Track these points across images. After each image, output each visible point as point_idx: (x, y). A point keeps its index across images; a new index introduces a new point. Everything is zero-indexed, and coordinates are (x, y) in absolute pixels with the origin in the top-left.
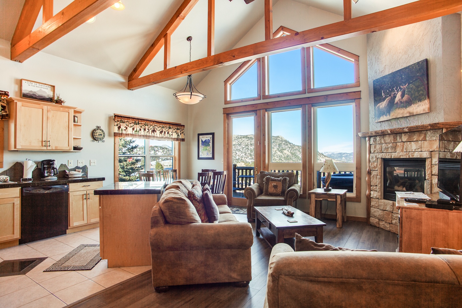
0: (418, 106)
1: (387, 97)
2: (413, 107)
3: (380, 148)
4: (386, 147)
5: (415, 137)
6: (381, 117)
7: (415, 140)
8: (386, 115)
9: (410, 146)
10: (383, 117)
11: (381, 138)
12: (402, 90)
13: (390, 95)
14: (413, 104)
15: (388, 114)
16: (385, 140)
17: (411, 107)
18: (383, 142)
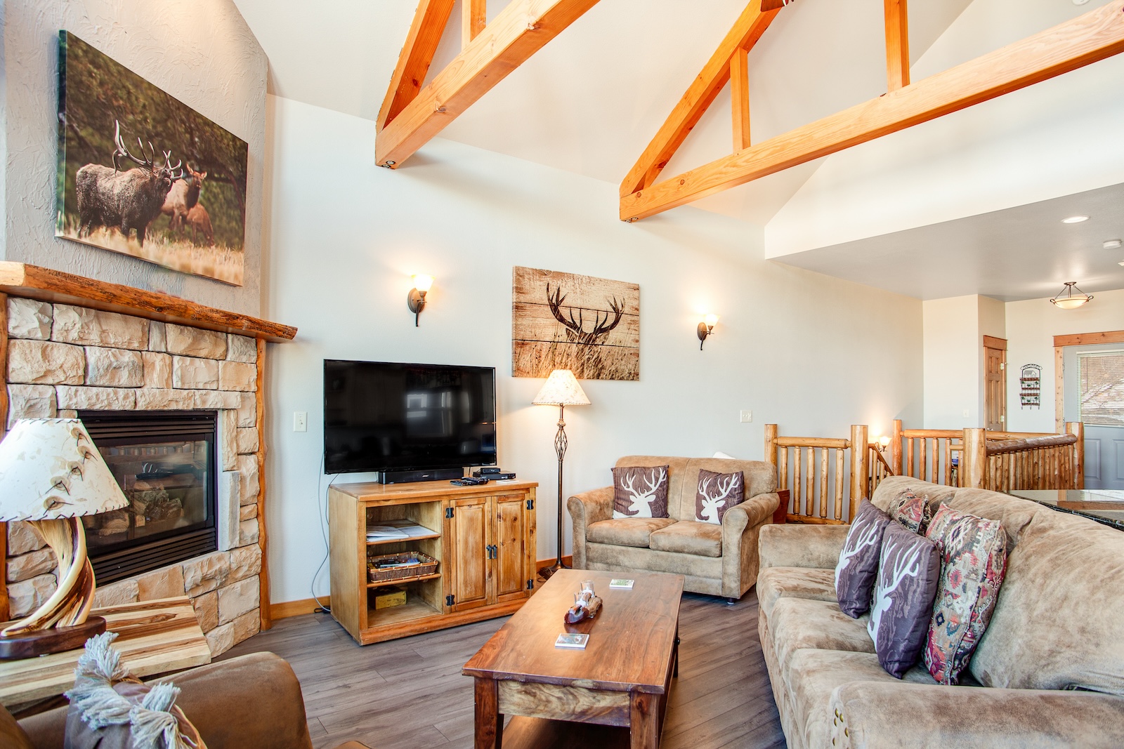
0: (225, 260)
1: (138, 165)
2: (215, 252)
3: (78, 364)
4: (110, 365)
5: (203, 345)
6: (102, 230)
7: (203, 353)
8: (126, 233)
9: (192, 369)
10: (113, 233)
11: (91, 321)
12: (190, 180)
13: (149, 167)
14: (216, 247)
15: (134, 232)
16: (104, 332)
17: (210, 251)
18: (94, 337)
